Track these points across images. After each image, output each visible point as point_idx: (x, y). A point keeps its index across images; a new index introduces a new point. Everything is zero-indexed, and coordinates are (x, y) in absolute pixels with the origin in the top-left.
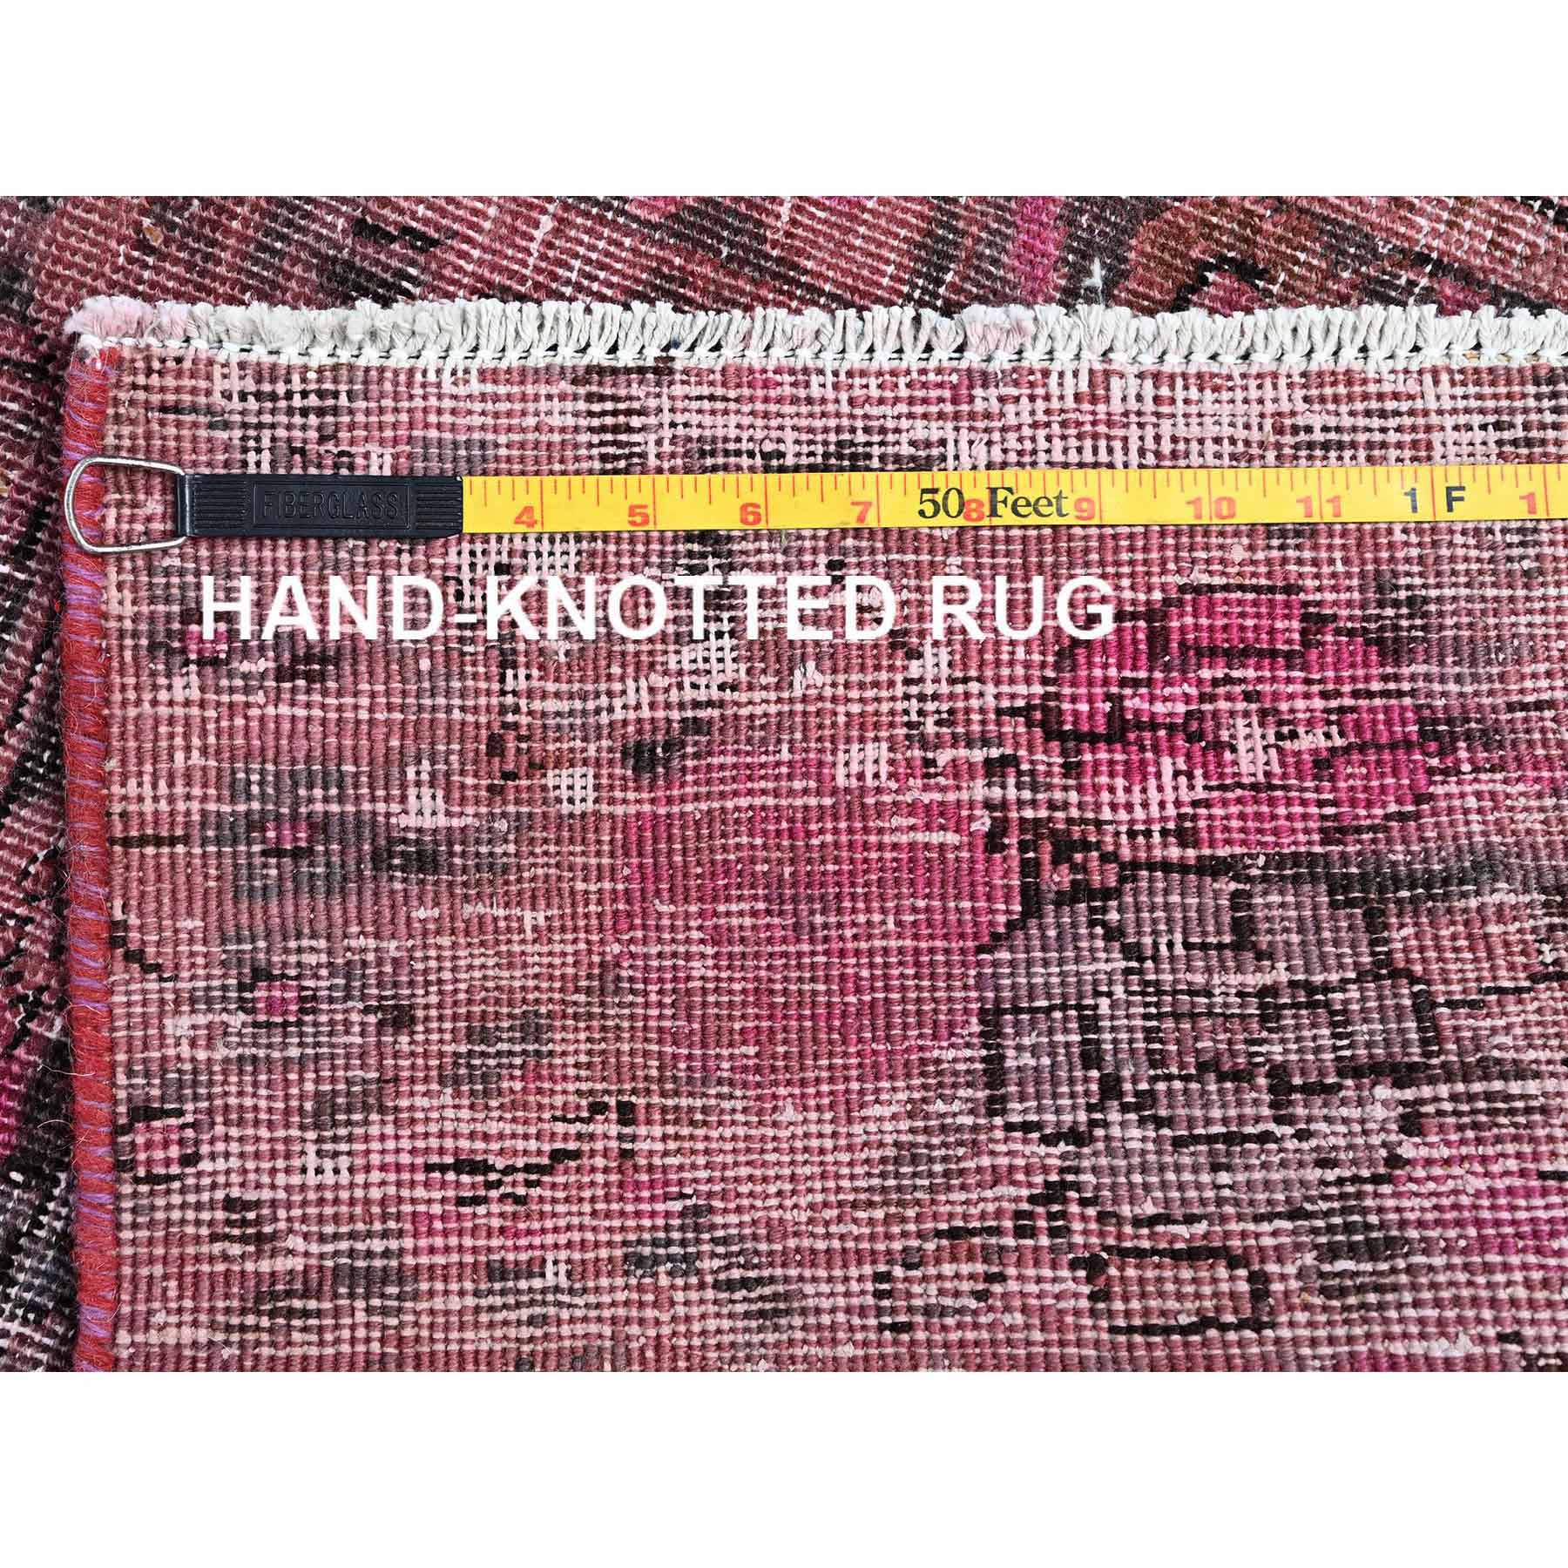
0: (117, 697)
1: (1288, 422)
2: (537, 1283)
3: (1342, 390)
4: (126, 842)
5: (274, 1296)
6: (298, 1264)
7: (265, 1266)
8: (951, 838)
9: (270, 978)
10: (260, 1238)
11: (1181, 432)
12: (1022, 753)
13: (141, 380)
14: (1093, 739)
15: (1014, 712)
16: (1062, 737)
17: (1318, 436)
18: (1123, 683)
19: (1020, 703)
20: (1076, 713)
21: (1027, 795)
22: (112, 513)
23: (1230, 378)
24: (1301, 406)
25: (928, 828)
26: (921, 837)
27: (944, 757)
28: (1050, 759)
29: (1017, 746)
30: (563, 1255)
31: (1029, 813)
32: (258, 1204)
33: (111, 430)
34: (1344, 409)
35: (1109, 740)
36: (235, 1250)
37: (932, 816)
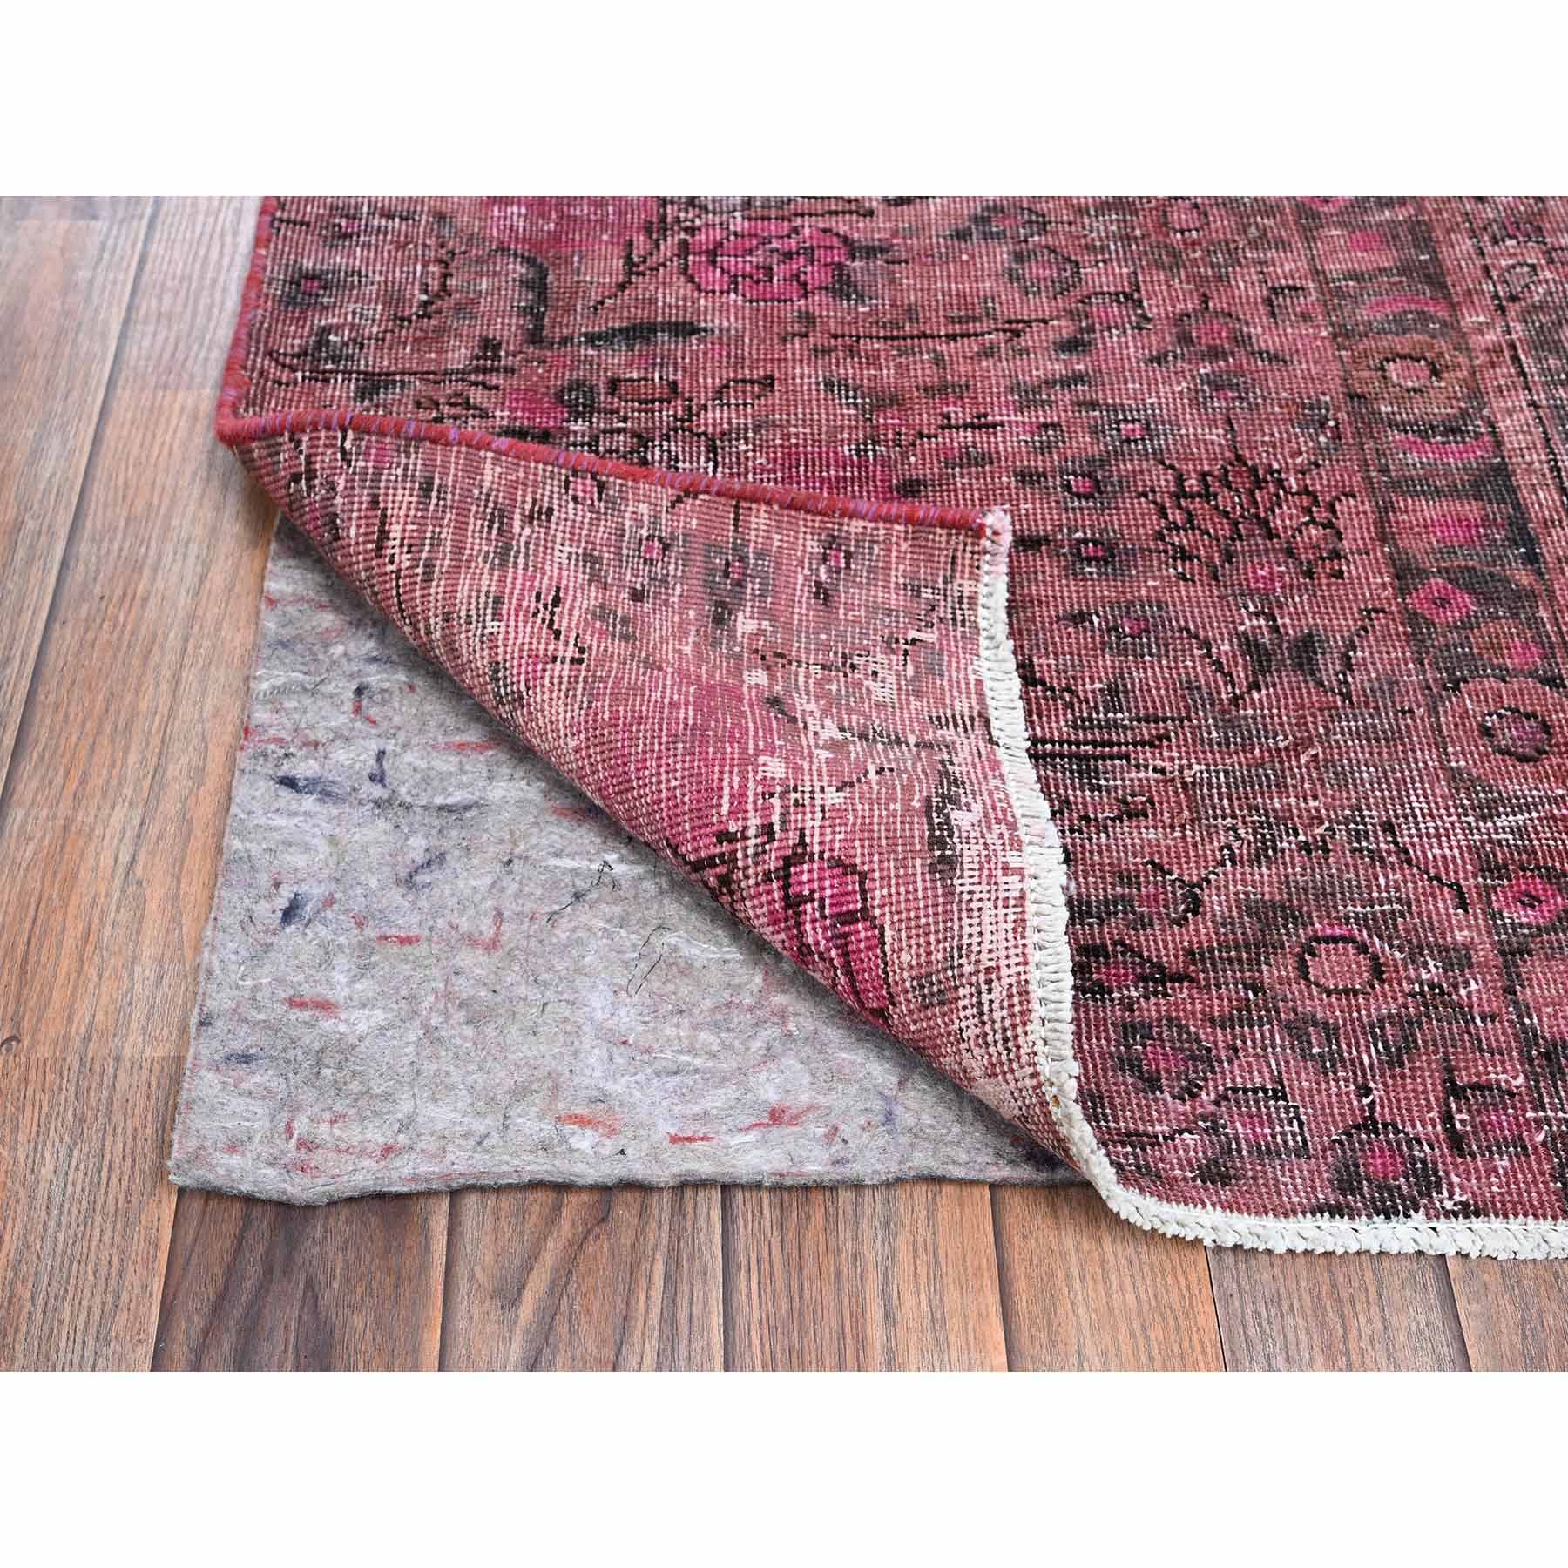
0: (809, 517)
1: (994, 976)
2: (489, 618)
3: (1017, 1009)
4: (737, 507)
5: (501, 517)
6: (517, 529)
7: (517, 517)
8: (725, 809)
9: (664, 549)
10: (531, 518)
11: (986, 912)
12: (776, 844)
13: (969, 548)
14: (785, 887)
15: (802, 836)
16: (786, 867)
17: (985, 998)
18: (822, 900)
19: (808, 840)
20: (802, 873)
21: (750, 851)
22: (902, 528)
23: (1023, 937)
24: (1005, 982)
25: (732, 796)
26: (726, 791)
27: (776, 801)
28: (772, 862)
29: (781, 840)
30: (502, 629)
31: (740, 855)
32: (548, 521)
33: (944, 532)
34: (1005, 1013)
35: (786, 897)
36: (528, 506)
37: (739, 797)
